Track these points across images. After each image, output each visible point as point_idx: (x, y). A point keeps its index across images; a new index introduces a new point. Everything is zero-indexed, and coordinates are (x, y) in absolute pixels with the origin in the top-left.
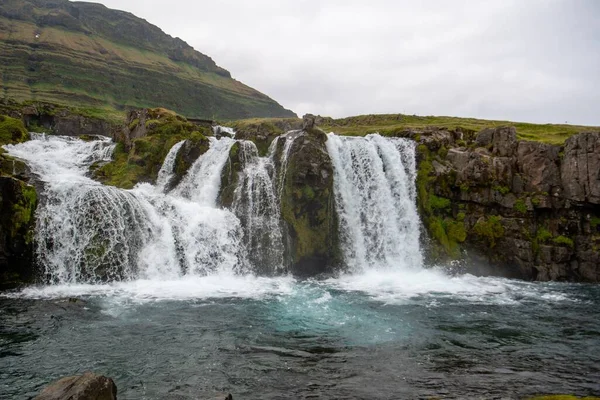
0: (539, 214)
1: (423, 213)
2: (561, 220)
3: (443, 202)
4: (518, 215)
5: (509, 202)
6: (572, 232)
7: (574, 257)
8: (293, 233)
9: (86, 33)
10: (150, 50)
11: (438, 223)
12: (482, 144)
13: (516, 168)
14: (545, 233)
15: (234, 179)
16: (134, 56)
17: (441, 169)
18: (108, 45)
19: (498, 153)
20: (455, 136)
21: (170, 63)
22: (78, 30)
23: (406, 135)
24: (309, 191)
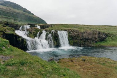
0: (81, 40)
1: (69, 40)
2: (83, 40)
3: (71, 39)
4: (79, 40)
5: (78, 38)
6: (84, 41)
7: (85, 44)
8: (54, 43)
9: (7, 6)
10: (19, 10)
11: (70, 41)
12: (75, 32)
13: (78, 34)
14: (82, 42)
15: (47, 37)
16: (17, 11)
17: (71, 35)
18: (12, 9)
19: (77, 33)
20: (72, 30)
21: (23, 12)
22: (6, 6)
23: (67, 31)
24: (56, 38)
